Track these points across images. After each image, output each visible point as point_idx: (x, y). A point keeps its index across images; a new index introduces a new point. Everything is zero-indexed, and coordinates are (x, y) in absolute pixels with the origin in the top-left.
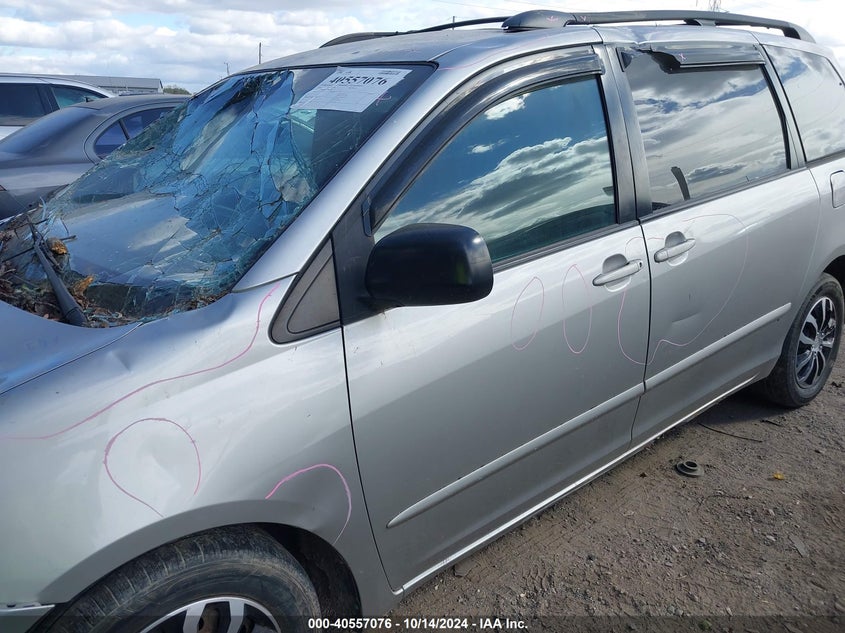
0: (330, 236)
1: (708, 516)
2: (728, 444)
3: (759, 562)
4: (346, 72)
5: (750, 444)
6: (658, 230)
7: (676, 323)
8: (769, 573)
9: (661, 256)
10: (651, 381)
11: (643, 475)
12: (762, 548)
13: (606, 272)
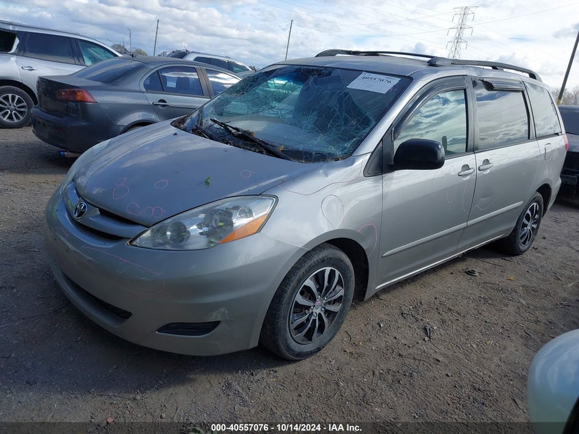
0: (382, 140)
1: (483, 289)
2: (487, 266)
3: (507, 305)
4: (367, 75)
5: (497, 267)
6: (481, 157)
7: (482, 199)
8: (511, 309)
9: (481, 168)
10: (470, 223)
11: (452, 273)
12: (507, 301)
13: (462, 171)
